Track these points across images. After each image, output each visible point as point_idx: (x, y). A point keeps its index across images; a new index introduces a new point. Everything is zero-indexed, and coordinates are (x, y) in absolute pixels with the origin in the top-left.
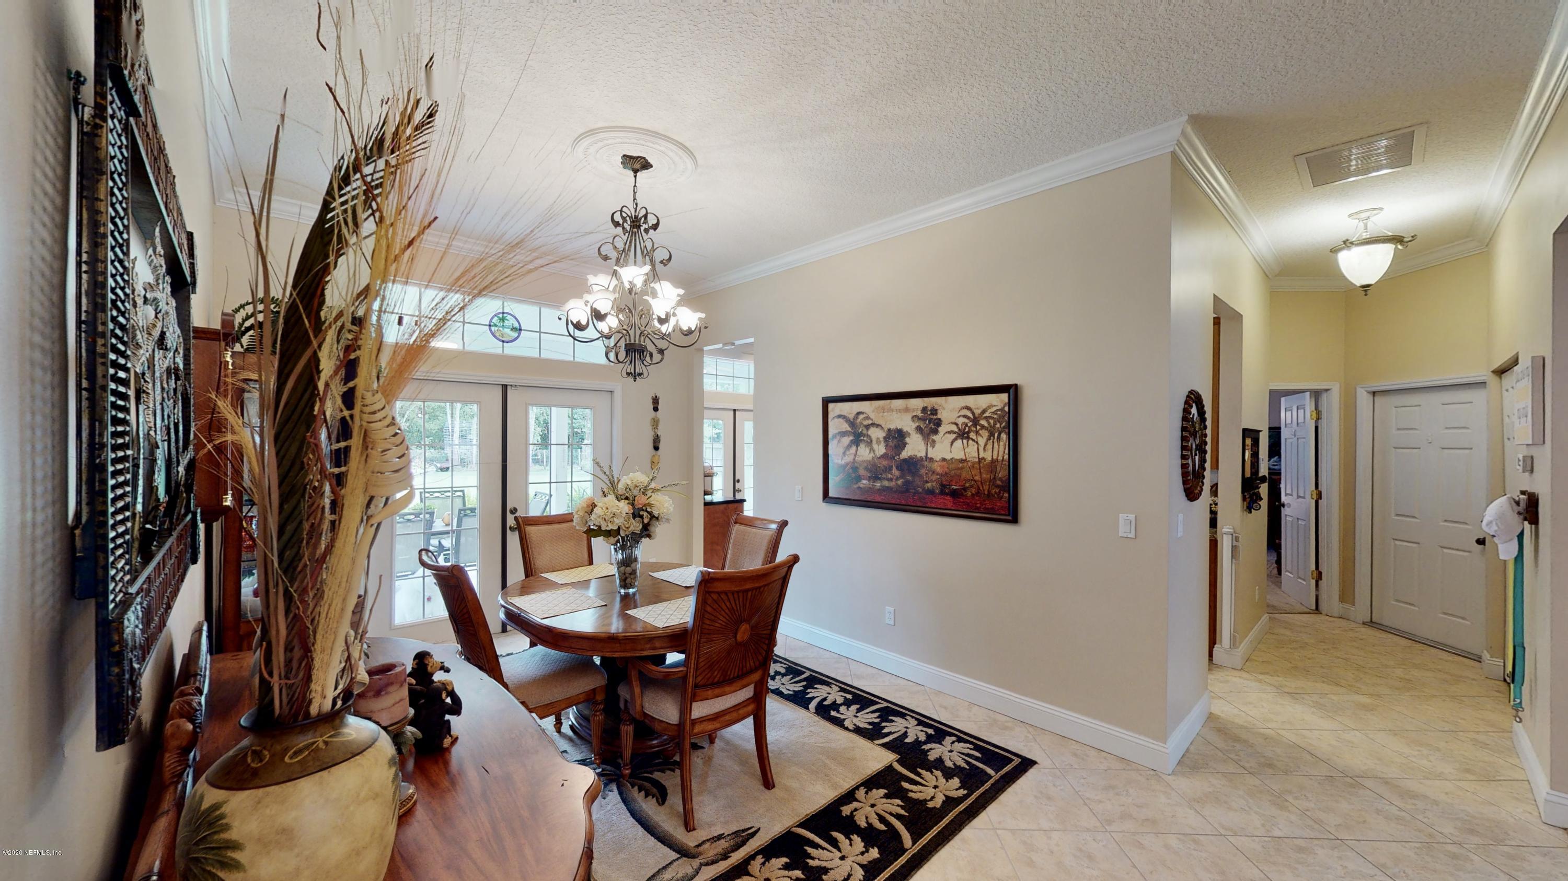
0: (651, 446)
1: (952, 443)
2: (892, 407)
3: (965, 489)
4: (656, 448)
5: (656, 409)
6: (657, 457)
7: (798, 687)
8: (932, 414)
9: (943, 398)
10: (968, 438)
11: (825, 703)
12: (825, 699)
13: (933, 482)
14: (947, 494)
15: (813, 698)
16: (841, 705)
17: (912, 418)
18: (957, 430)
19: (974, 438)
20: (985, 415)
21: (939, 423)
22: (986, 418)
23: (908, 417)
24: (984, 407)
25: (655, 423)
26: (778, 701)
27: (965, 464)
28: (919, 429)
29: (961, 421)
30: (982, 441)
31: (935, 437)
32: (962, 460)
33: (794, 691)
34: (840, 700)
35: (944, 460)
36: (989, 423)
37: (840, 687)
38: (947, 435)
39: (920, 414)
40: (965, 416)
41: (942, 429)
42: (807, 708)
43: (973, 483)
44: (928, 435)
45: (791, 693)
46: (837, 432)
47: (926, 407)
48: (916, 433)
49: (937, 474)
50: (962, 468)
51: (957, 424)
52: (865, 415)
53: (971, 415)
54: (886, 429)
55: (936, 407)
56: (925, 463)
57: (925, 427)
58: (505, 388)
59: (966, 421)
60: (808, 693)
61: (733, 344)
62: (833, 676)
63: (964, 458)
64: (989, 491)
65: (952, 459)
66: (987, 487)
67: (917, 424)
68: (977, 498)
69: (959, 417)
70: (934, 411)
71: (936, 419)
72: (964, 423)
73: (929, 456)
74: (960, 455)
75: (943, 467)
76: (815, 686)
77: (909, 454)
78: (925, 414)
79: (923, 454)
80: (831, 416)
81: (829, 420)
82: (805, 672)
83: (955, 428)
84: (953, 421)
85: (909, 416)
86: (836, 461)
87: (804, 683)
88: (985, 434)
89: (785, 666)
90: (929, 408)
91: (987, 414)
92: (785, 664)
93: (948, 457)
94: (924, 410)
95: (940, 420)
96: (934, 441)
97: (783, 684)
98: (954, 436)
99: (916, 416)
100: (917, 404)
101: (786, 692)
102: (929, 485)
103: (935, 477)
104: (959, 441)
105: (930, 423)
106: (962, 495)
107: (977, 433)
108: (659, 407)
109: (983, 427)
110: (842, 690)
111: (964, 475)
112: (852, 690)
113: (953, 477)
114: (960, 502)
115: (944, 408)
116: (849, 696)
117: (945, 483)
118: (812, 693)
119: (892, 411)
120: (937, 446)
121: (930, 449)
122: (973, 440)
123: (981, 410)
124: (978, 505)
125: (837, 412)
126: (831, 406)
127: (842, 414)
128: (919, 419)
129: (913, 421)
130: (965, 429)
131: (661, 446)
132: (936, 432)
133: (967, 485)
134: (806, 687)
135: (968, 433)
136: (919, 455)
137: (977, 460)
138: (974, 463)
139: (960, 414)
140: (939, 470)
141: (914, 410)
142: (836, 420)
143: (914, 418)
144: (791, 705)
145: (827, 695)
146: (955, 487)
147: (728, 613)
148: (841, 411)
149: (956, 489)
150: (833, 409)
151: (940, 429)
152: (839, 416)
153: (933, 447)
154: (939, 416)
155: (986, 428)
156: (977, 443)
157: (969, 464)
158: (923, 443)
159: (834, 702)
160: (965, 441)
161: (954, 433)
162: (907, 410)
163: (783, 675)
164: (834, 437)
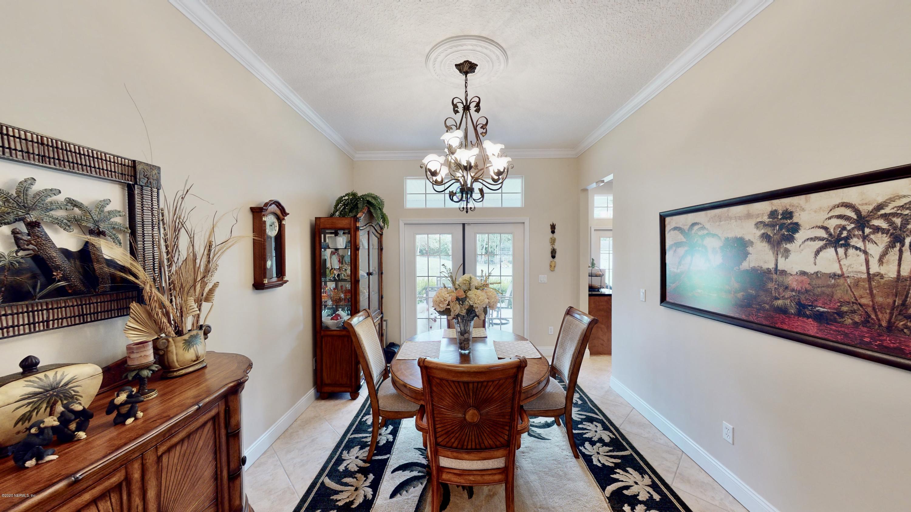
0: (550, 255)
1: (817, 253)
2: (730, 214)
3: (841, 314)
4: (553, 257)
5: (553, 232)
6: (553, 262)
7: (609, 462)
8: (783, 218)
9: (803, 197)
10: (847, 246)
11: (625, 492)
12: (627, 488)
13: (787, 299)
14: (808, 317)
15: (617, 480)
16: (641, 502)
17: (756, 224)
18: (825, 236)
19: (860, 244)
20: (882, 212)
21: (796, 228)
22: (885, 217)
23: (751, 224)
24: (880, 200)
25: (553, 241)
26: (582, 468)
27: (841, 281)
28: (766, 237)
29: (833, 224)
30: (875, 251)
31: (789, 246)
32: (835, 275)
33: (603, 465)
34: (643, 497)
35: (803, 273)
36: (892, 224)
37: (653, 481)
38: (809, 243)
39: (766, 219)
40: (840, 217)
41: (800, 236)
42: (603, 489)
43: (855, 307)
44: (779, 243)
45: (599, 465)
46: (673, 243)
47: (776, 211)
48: (762, 241)
49: (793, 290)
50: (834, 286)
51: (826, 229)
52: (701, 226)
53: (853, 215)
54: (723, 239)
55: (790, 209)
56: (775, 276)
57: (775, 234)
58: (464, 225)
59: (843, 222)
60: (616, 473)
61: (603, 181)
62: (654, 465)
63: (839, 272)
64: (889, 322)
65: (817, 273)
66: (887, 316)
67: (763, 231)
68: (865, 329)
69: (830, 218)
70: (788, 214)
71: (791, 223)
72: (838, 226)
73: (780, 267)
74: (835, 269)
75: (802, 282)
76: (628, 469)
77: (752, 265)
78: (774, 218)
79: (771, 266)
80: (668, 229)
81: (666, 232)
82: (627, 450)
83: (822, 234)
84: (820, 224)
85: (752, 222)
86: (672, 269)
87: (619, 461)
88: (883, 240)
89: (612, 436)
90: (781, 212)
91: (887, 210)
92: (614, 434)
93: (811, 269)
94: (773, 214)
95: (797, 224)
96: (787, 251)
97: (598, 453)
98: (821, 243)
99: (761, 222)
100: (765, 207)
101: (595, 462)
102: (780, 302)
103: (788, 294)
104: (831, 251)
105: (781, 229)
106: (835, 321)
107: (865, 238)
108: (555, 231)
109: (877, 229)
110: (654, 486)
111: (839, 294)
112: (665, 491)
113: (818, 296)
114: (831, 329)
115: (803, 210)
116: (657, 497)
117: (804, 302)
118: (620, 475)
119: (731, 218)
120: (792, 256)
121: (781, 261)
122: (857, 248)
123: (875, 205)
124: (867, 340)
125: (673, 225)
126: (668, 220)
127: (678, 226)
128: (765, 225)
129: (757, 228)
130: (841, 233)
131: (557, 255)
132: (790, 239)
133: (845, 309)
134: (617, 466)
135: (847, 238)
136: (765, 266)
137: (865, 276)
138: (857, 283)
139: (830, 214)
140: (794, 285)
141: (758, 216)
142: (672, 232)
143: (758, 225)
144: (591, 478)
145: (631, 483)
146: (822, 309)
147: (453, 396)
148: (676, 223)
149: (823, 312)
150: (669, 223)
151: (797, 236)
152: (675, 229)
153: (787, 257)
154: (795, 220)
155: (884, 231)
156: (865, 252)
157: (849, 281)
158: (771, 253)
159: (635, 496)
160: (841, 251)
161: (822, 239)
162: (749, 216)
163: (605, 444)
164: (671, 247)
